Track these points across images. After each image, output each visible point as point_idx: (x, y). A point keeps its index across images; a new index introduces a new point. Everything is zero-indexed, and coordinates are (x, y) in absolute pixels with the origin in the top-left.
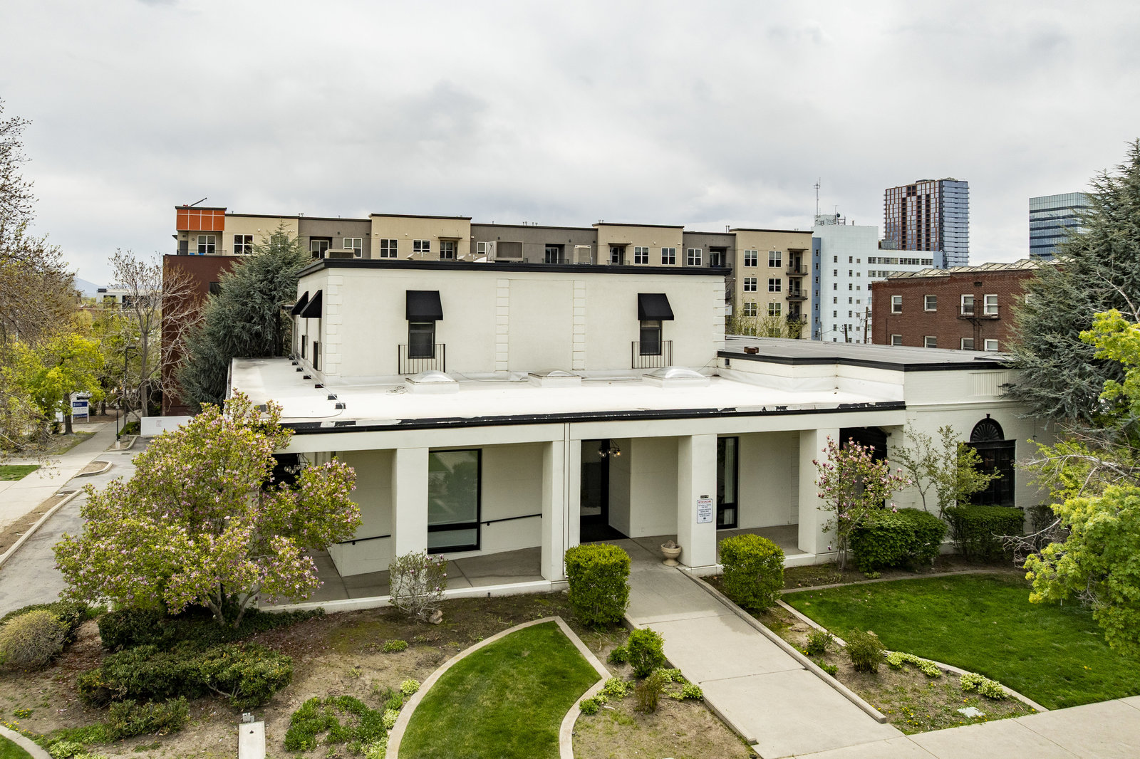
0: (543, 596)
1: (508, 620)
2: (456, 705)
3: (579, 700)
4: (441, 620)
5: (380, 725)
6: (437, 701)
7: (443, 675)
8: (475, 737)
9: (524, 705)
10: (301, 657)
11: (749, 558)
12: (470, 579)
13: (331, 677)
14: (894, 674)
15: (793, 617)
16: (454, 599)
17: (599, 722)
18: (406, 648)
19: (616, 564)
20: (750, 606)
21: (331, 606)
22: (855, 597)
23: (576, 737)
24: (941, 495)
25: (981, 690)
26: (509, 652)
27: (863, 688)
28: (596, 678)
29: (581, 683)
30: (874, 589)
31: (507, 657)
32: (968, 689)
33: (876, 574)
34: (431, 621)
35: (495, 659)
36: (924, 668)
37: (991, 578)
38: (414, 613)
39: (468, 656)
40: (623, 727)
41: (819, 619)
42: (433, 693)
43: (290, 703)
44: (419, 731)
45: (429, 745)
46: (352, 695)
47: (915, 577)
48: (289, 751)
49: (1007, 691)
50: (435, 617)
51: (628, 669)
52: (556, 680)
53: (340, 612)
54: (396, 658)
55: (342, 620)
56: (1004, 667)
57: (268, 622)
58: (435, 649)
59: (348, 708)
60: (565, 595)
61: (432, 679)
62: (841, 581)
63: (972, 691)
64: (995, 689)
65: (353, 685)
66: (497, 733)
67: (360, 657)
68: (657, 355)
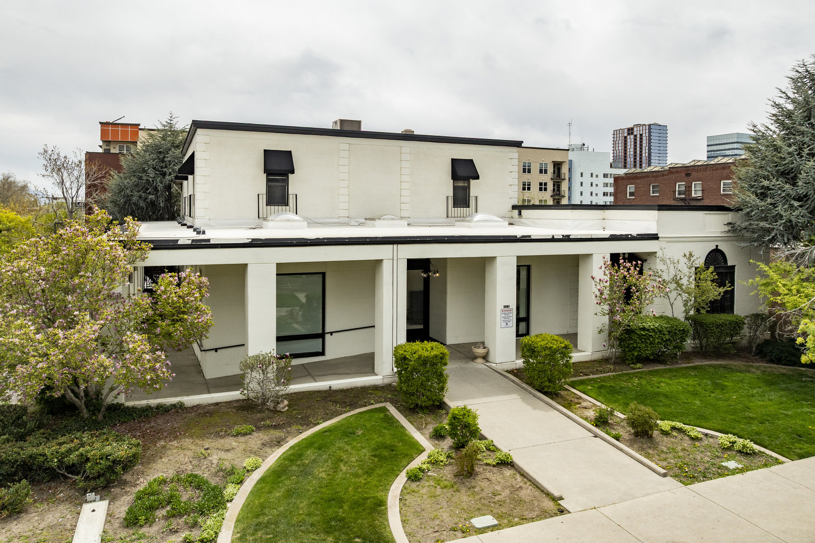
0: (376, 388)
1: (346, 407)
2: (294, 477)
3: (406, 469)
4: (287, 408)
5: (220, 498)
6: (277, 475)
7: (284, 453)
8: (309, 505)
9: (356, 475)
10: (156, 442)
11: (545, 350)
12: (315, 377)
13: (181, 458)
14: (665, 438)
15: (580, 398)
16: (300, 392)
17: (424, 487)
18: (253, 431)
19: (436, 356)
20: (546, 390)
21: (191, 400)
22: (626, 382)
23: (403, 501)
24: (685, 305)
25: (736, 447)
26: (346, 432)
27: (643, 449)
28: (421, 450)
29: (407, 455)
30: (640, 376)
31: (343, 435)
32: (726, 446)
33: (639, 365)
34: (278, 409)
35: (332, 438)
36: (689, 432)
37: (724, 367)
38: (264, 404)
39: (308, 436)
40: (445, 491)
41: (600, 398)
42: (274, 468)
43: (138, 482)
44: (257, 502)
45: (264, 514)
46: (199, 473)
47: (668, 367)
48: (127, 527)
49: (757, 448)
50: (281, 406)
51: (449, 442)
52: (386, 453)
53: (199, 405)
54: (244, 440)
55: (199, 411)
56: (749, 429)
57: (132, 415)
58: (279, 432)
59: (192, 484)
60: (394, 387)
61: (274, 457)
62: (613, 371)
63: (729, 449)
64: (748, 446)
65: (201, 465)
66: (329, 501)
67: (211, 441)
68: (466, 207)
